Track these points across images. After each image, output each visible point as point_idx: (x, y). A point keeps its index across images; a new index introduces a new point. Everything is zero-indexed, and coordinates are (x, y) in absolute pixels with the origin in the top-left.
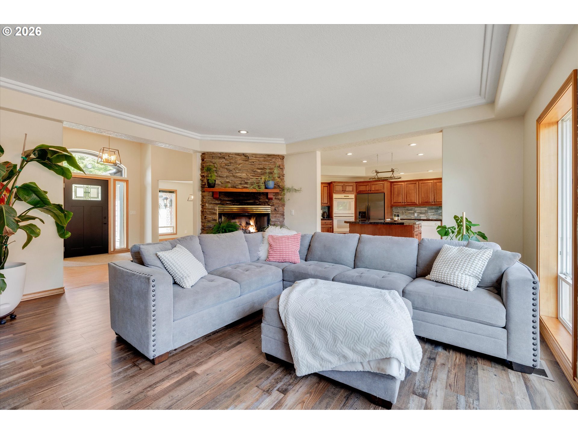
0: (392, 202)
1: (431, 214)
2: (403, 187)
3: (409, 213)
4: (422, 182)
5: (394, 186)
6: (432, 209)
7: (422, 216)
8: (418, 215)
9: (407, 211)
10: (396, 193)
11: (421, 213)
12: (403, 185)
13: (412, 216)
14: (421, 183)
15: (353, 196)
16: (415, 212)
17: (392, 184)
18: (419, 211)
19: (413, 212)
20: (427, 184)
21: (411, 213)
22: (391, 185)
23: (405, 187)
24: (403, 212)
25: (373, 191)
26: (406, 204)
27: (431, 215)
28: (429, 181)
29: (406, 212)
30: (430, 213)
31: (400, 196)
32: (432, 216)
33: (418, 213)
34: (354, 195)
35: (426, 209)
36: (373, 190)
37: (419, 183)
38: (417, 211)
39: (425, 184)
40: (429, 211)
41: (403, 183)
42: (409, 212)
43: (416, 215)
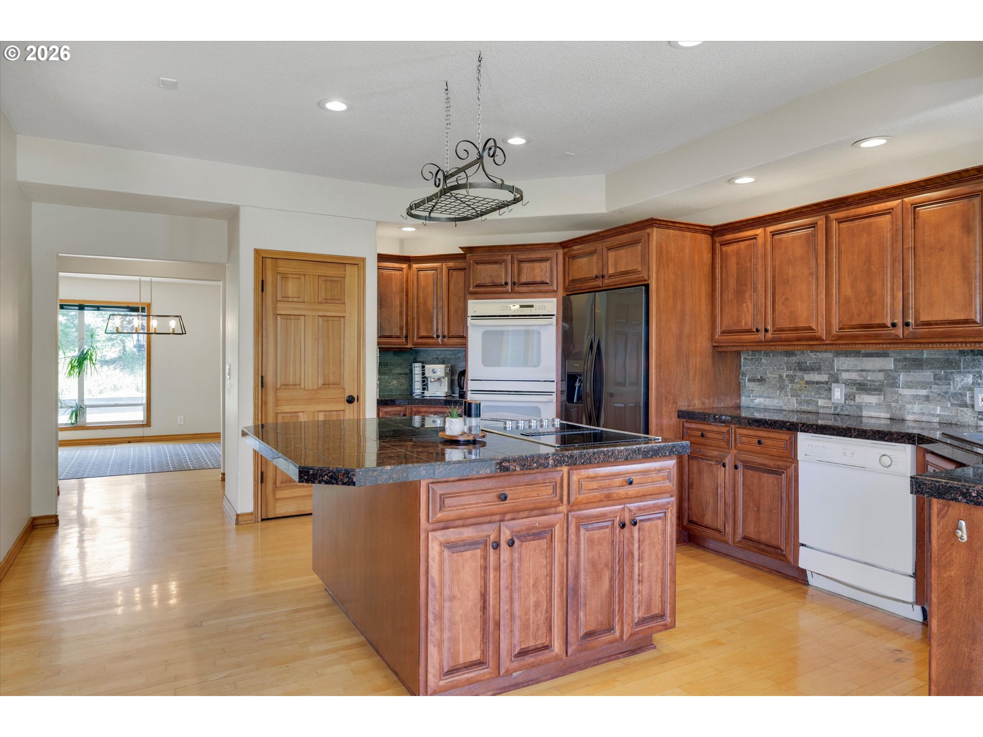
0: (718, 330)
1: (913, 392)
2: (760, 252)
3: (807, 383)
4: (842, 214)
5: (724, 248)
6: (918, 364)
7: (869, 405)
8: (849, 397)
9: (799, 374)
10: (732, 283)
11: (863, 387)
12: (760, 240)
13: (821, 402)
14: (840, 221)
15: (549, 305)
16: (837, 381)
17: (717, 239)
18: (854, 376)
19: (824, 378)
20: (870, 224)
21: (817, 383)
22: (713, 243)
23: (769, 247)
24: (781, 376)
25: (610, 276)
26: (769, 335)
27: (916, 397)
28: (876, 207)
29: (792, 379)
30: (909, 386)
31: (747, 295)
32: (916, 408)
33: (848, 383)
34: (555, 300)
35: (889, 363)
36: (611, 271)
37: (827, 218)
38: (845, 376)
39: (857, 222)
40: (902, 377)
41: (759, 231)
42: (808, 377)
43: (838, 394)
